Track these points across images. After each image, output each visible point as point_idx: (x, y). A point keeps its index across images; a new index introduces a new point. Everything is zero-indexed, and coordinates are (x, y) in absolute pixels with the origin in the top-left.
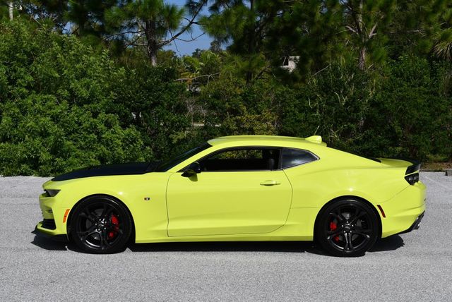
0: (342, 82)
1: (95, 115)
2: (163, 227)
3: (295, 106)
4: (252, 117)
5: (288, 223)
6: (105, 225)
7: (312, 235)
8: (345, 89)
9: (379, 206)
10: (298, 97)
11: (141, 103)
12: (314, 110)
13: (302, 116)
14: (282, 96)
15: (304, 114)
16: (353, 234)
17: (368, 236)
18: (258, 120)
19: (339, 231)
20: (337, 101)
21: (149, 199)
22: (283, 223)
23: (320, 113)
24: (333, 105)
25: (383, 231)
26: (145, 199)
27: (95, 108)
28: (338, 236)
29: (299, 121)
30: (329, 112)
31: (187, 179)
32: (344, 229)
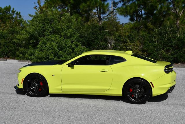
0: (167, 31)
1: (72, 42)
2: (60, 87)
3: (148, 40)
4: (131, 44)
5: (111, 88)
6: (38, 86)
7: (122, 94)
8: (168, 34)
9: (151, 83)
10: (149, 37)
11: (90, 39)
12: (155, 42)
13: (150, 44)
14: (144, 36)
15: (151, 43)
16: (139, 94)
17: (146, 95)
18: (134, 45)
19: (133, 92)
20: (164, 39)
21: (54, 75)
22: (109, 88)
23: (157, 43)
24: (162, 40)
25: (153, 94)
26: (53, 75)
27: (72, 40)
28: (133, 94)
29: (149, 46)
30: (161, 43)
31: (70, 68)
32: (135, 92)
